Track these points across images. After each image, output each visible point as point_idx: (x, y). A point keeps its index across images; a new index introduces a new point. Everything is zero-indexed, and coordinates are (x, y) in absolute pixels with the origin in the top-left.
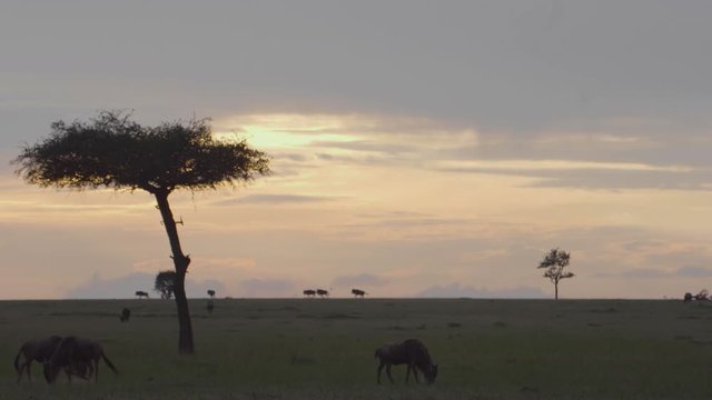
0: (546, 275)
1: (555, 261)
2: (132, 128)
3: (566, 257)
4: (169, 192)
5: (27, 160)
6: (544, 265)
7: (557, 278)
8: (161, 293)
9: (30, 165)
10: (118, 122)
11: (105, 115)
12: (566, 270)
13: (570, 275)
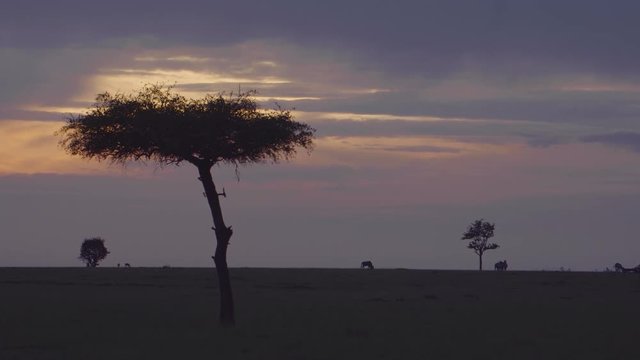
0: (471, 247)
1: (480, 233)
2: (175, 100)
3: (490, 228)
4: (212, 164)
5: (72, 131)
6: (468, 236)
7: (481, 249)
8: (86, 261)
9: (75, 136)
10: (161, 94)
11: (148, 87)
12: (490, 241)
13: (495, 246)
